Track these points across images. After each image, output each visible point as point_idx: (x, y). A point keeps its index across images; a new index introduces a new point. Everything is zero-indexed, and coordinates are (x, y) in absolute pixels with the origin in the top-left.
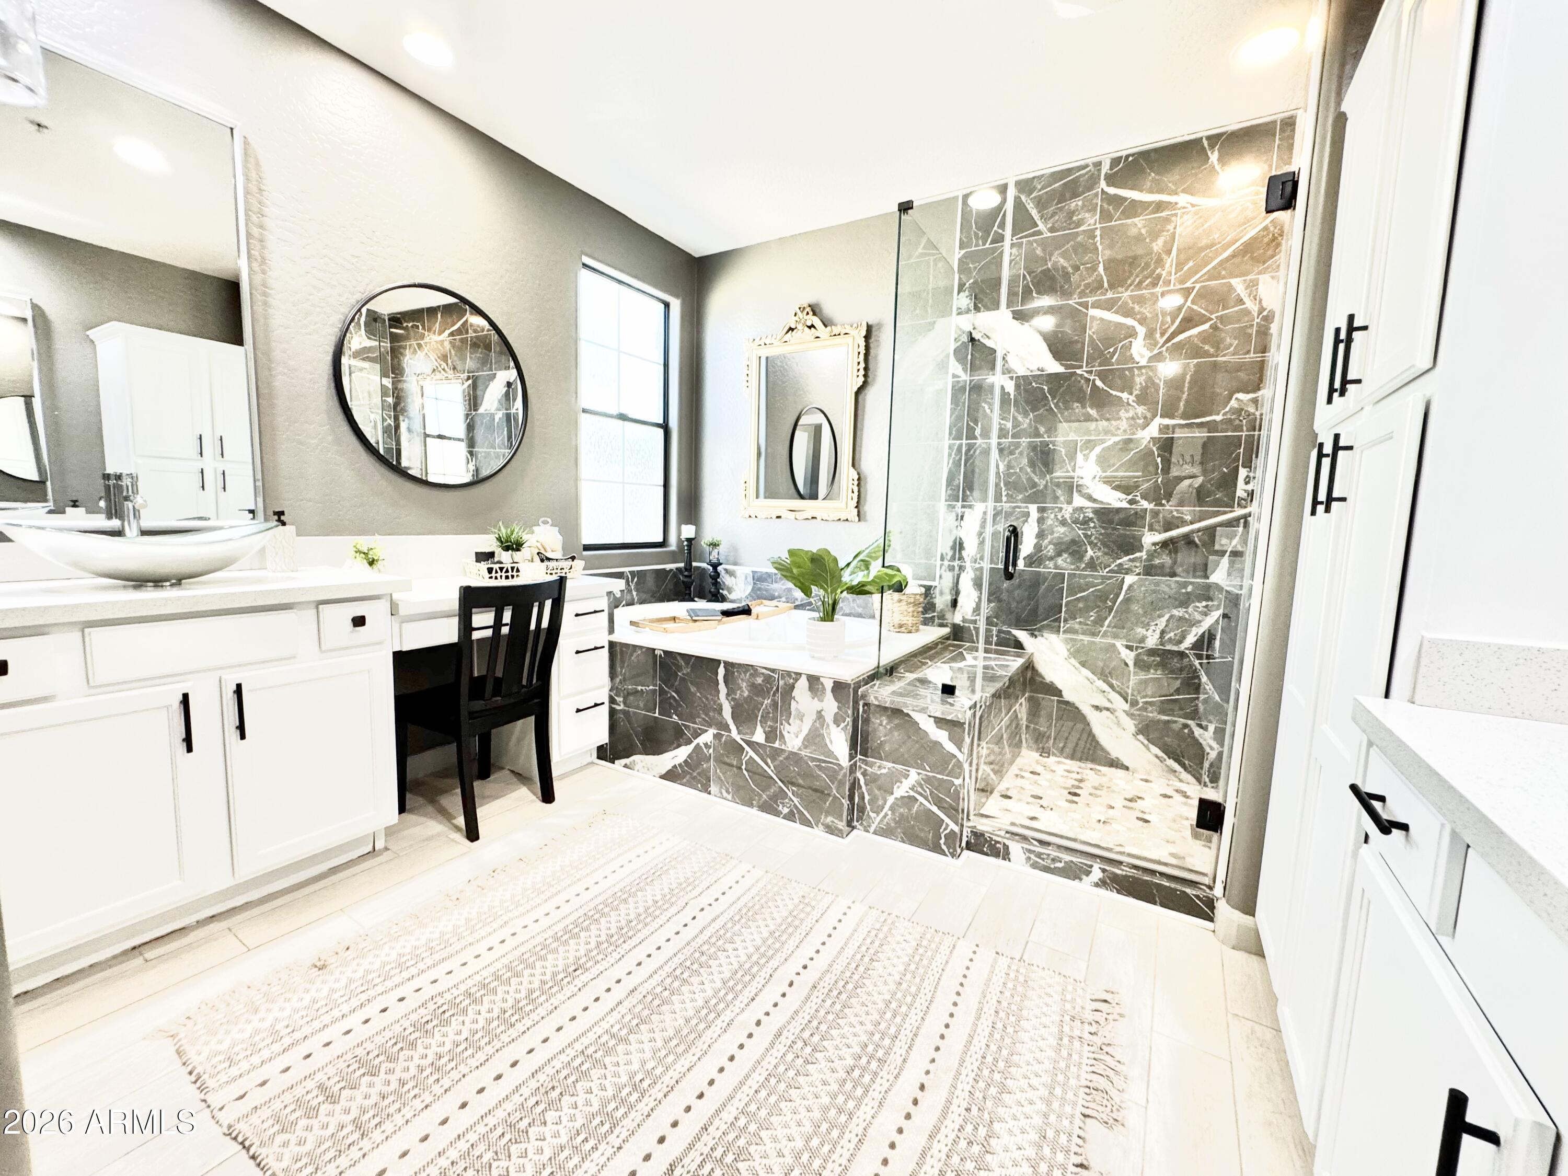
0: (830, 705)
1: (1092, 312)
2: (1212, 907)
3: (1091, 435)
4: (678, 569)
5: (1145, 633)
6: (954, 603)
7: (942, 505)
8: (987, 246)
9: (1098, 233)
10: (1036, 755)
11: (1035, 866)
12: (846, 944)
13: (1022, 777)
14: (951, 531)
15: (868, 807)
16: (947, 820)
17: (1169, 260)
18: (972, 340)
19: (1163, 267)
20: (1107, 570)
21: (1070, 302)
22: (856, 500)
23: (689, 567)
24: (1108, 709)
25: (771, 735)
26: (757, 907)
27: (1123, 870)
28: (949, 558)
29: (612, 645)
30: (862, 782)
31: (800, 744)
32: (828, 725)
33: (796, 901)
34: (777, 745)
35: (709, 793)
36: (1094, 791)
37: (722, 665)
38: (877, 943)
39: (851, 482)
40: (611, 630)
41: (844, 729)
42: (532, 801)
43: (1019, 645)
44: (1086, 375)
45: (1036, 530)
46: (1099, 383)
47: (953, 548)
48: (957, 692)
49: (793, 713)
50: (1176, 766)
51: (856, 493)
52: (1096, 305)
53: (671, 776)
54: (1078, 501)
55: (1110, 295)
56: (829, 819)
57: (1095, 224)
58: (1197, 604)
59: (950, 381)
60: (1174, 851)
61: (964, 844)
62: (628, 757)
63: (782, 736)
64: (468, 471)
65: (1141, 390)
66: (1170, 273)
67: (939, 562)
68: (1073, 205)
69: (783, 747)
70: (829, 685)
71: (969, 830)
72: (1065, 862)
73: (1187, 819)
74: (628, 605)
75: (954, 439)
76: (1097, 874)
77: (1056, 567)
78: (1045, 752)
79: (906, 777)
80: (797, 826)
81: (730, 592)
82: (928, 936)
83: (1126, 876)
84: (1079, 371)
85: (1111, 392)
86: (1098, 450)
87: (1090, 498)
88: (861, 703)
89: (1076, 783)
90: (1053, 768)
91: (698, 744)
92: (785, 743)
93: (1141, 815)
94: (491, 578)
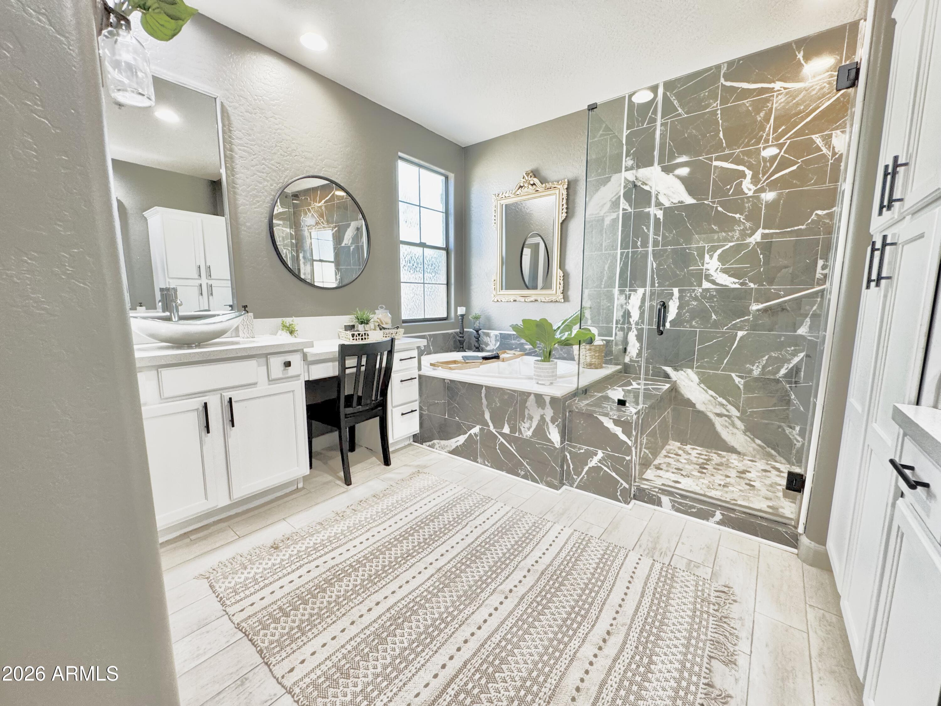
0: (549, 413)
1: (715, 163)
2: (797, 540)
3: (715, 243)
4: (456, 333)
5: (751, 367)
6: (625, 350)
7: (616, 291)
8: (645, 126)
9: (719, 112)
10: (678, 444)
11: (678, 510)
12: (561, 550)
13: (670, 457)
14: (622, 306)
15: (573, 473)
16: (622, 481)
17: (768, 126)
18: (635, 186)
19: (764, 131)
20: (726, 328)
21: (700, 158)
22: (562, 289)
23: (462, 332)
24: (726, 416)
25: (513, 429)
26: (508, 527)
27: (736, 515)
28: (621, 322)
29: (420, 376)
30: (568, 457)
31: (531, 434)
32: (547, 424)
33: (530, 525)
34: (517, 435)
35: (478, 462)
36: (717, 467)
37: (484, 388)
38: (579, 551)
39: (558, 278)
40: (420, 368)
41: (557, 426)
42: (379, 465)
43: (667, 376)
44: (711, 204)
45: (678, 304)
46: (720, 209)
47: (623, 316)
48: (627, 404)
49: (527, 416)
50: (773, 452)
51: (562, 285)
52: (717, 159)
53: (455, 452)
54: (706, 285)
55: (727, 152)
56: (549, 479)
57: (717, 106)
58: (788, 349)
59: (621, 212)
60: (771, 505)
61: (632, 496)
62: (431, 441)
63: (520, 430)
64: (336, 280)
65: (748, 212)
66: (768, 135)
67: (614, 326)
68: (702, 95)
69: (521, 436)
70: (548, 400)
71: (635, 488)
72: (698, 509)
73: (780, 485)
74: (428, 354)
75: (623, 249)
76: (718, 516)
77: (691, 326)
78: (684, 442)
79: (596, 454)
80: (530, 482)
81: (486, 347)
82: (611, 548)
83: (738, 518)
84: (706, 202)
85: (728, 214)
86: (719, 251)
87: (713, 282)
88: (568, 410)
89: (705, 462)
90: (689, 452)
91: (471, 434)
92: (522, 434)
93: (748, 482)
94: (353, 339)
